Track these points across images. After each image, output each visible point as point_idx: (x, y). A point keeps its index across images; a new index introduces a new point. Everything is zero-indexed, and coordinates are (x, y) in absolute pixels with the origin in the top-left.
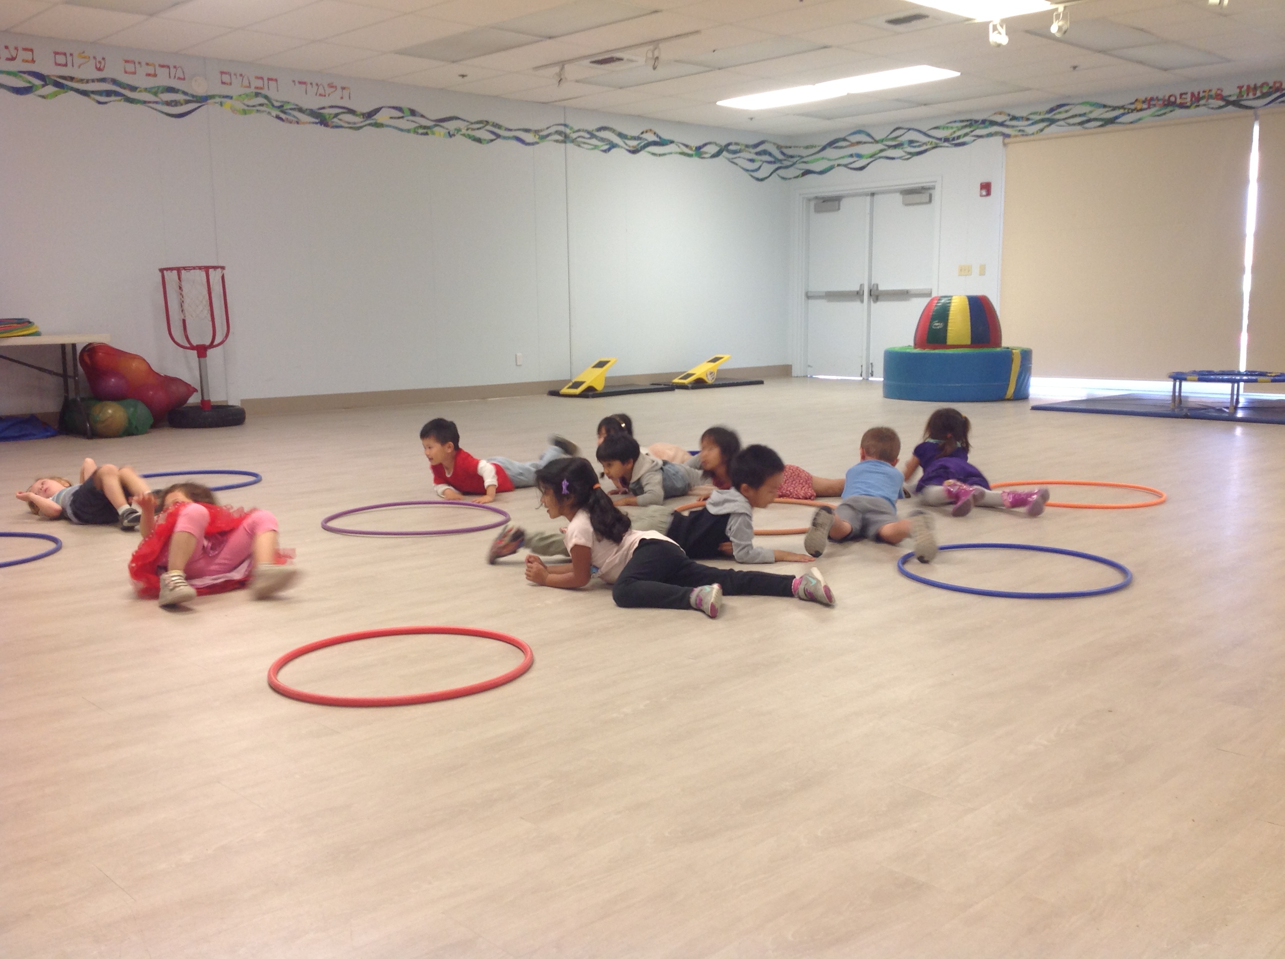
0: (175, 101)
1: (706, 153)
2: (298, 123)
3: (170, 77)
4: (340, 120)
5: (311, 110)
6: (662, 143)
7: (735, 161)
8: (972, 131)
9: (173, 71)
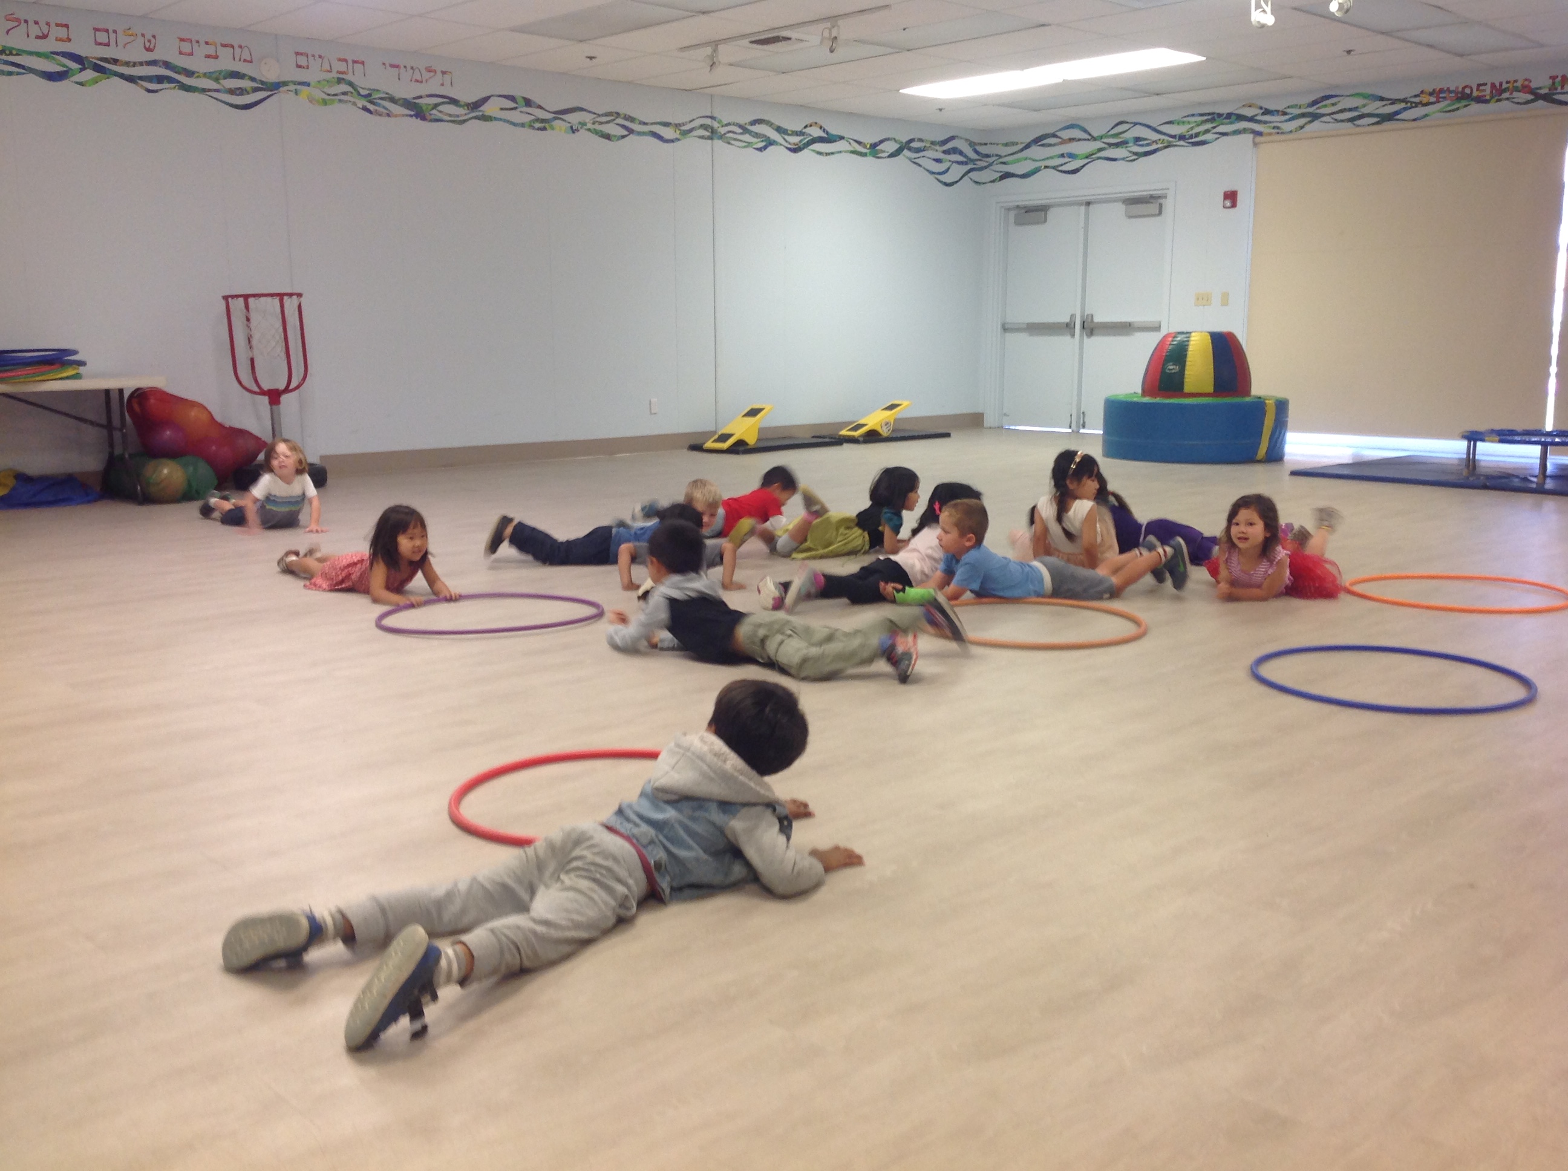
0: (240, 88)
1: (884, 152)
2: (388, 115)
3: (234, 60)
4: (440, 112)
5: (405, 99)
6: (829, 139)
7: (916, 161)
8: (1214, 128)
9: (238, 51)
